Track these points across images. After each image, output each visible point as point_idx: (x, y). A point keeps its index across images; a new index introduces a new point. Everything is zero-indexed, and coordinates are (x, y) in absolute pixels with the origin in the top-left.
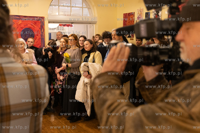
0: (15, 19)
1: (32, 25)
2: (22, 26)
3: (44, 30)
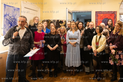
0: (99, 13)
1: (109, 16)
2: (103, 17)
3: (116, 19)
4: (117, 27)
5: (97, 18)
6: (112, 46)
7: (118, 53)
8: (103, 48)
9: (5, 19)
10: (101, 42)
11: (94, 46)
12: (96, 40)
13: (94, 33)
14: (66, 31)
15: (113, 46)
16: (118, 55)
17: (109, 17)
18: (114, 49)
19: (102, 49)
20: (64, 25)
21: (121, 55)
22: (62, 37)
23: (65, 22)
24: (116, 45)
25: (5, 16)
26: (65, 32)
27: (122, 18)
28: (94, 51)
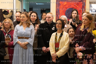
2: (67, 6)
4: (86, 21)
5: (58, 8)
6: (78, 48)
7: (86, 57)
8: (65, 50)
10: (63, 42)
11: (52, 49)
12: (56, 39)
13: (53, 29)
14: (13, 26)
15: (80, 47)
16: (87, 61)
17: (75, 7)
18: (80, 51)
19: (63, 51)
20: (10, 17)
21: (91, 60)
22: (7, 35)
23: (11, 13)
24: (84, 46)
26: (11, 27)
27: (92, 8)
28: (52, 55)
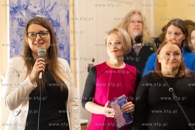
9: (16, 23)
25: (14, 10)
